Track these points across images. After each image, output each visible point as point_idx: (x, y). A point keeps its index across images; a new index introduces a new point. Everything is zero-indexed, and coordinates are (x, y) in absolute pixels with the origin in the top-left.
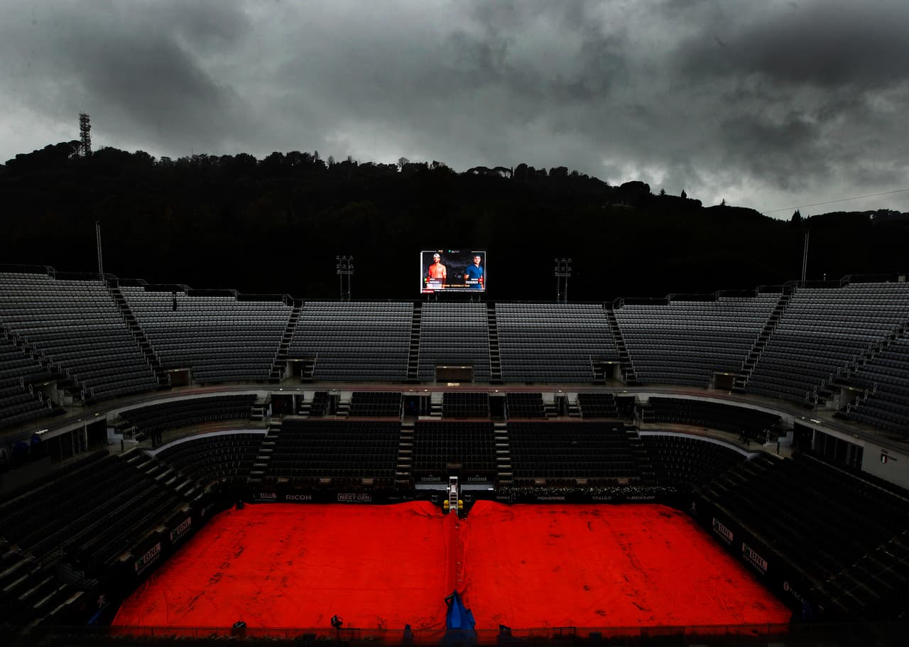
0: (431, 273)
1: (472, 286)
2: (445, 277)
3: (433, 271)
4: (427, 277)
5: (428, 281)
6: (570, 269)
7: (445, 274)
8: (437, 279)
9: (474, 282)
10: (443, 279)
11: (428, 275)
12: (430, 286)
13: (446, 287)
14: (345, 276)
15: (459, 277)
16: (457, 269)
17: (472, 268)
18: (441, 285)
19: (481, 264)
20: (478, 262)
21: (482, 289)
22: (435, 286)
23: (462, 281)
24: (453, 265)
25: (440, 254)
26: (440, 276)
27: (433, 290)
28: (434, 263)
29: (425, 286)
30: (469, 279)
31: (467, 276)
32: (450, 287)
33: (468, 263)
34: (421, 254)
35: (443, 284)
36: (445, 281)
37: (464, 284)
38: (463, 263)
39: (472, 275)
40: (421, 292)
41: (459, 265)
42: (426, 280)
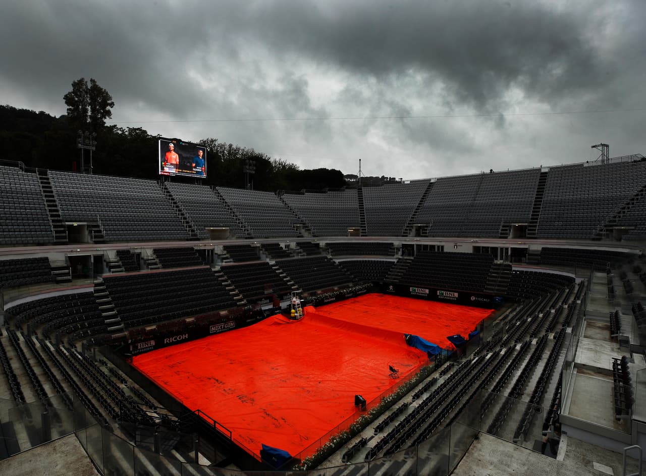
0: (167, 158)
1: (198, 173)
2: (178, 163)
3: (169, 157)
4: (164, 162)
5: (165, 165)
6: (254, 168)
7: (178, 160)
8: (172, 164)
9: (199, 170)
10: (177, 164)
11: (165, 160)
12: (166, 169)
13: (178, 172)
14: (87, 152)
15: (188, 164)
16: (187, 158)
17: (197, 158)
18: (175, 169)
19: (203, 156)
20: (201, 155)
21: (204, 176)
22: (170, 170)
23: (191, 168)
24: (184, 155)
25: (174, 144)
26: (174, 162)
27: (169, 173)
28: (169, 151)
29: (162, 168)
30: (195, 167)
31: (194, 165)
32: (182, 172)
33: (194, 154)
34: (159, 141)
35: (176, 169)
36: (178, 166)
37: (193, 171)
38: (191, 154)
39: (198, 165)
40: (160, 173)
41: (188, 156)
42: (163, 163)
